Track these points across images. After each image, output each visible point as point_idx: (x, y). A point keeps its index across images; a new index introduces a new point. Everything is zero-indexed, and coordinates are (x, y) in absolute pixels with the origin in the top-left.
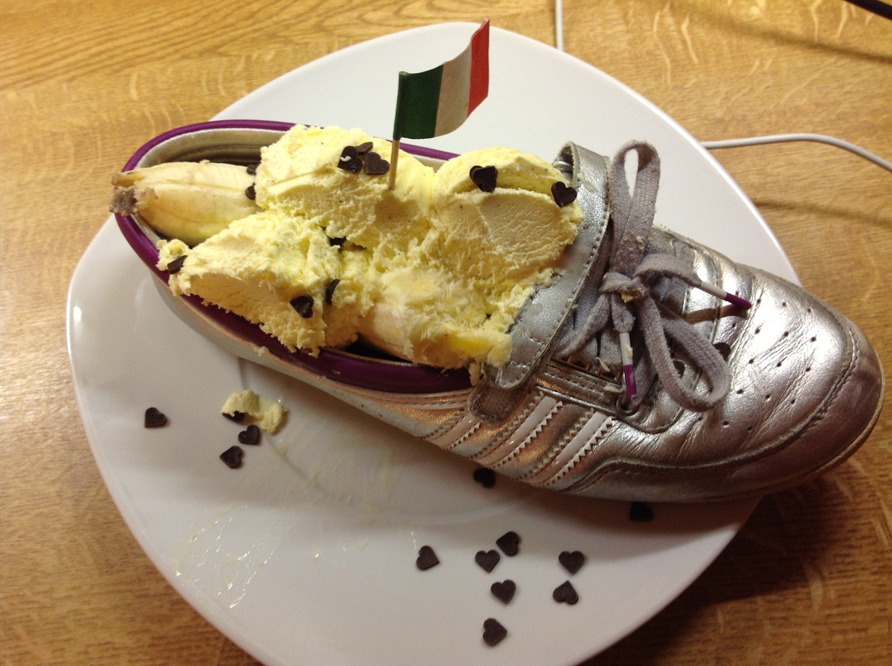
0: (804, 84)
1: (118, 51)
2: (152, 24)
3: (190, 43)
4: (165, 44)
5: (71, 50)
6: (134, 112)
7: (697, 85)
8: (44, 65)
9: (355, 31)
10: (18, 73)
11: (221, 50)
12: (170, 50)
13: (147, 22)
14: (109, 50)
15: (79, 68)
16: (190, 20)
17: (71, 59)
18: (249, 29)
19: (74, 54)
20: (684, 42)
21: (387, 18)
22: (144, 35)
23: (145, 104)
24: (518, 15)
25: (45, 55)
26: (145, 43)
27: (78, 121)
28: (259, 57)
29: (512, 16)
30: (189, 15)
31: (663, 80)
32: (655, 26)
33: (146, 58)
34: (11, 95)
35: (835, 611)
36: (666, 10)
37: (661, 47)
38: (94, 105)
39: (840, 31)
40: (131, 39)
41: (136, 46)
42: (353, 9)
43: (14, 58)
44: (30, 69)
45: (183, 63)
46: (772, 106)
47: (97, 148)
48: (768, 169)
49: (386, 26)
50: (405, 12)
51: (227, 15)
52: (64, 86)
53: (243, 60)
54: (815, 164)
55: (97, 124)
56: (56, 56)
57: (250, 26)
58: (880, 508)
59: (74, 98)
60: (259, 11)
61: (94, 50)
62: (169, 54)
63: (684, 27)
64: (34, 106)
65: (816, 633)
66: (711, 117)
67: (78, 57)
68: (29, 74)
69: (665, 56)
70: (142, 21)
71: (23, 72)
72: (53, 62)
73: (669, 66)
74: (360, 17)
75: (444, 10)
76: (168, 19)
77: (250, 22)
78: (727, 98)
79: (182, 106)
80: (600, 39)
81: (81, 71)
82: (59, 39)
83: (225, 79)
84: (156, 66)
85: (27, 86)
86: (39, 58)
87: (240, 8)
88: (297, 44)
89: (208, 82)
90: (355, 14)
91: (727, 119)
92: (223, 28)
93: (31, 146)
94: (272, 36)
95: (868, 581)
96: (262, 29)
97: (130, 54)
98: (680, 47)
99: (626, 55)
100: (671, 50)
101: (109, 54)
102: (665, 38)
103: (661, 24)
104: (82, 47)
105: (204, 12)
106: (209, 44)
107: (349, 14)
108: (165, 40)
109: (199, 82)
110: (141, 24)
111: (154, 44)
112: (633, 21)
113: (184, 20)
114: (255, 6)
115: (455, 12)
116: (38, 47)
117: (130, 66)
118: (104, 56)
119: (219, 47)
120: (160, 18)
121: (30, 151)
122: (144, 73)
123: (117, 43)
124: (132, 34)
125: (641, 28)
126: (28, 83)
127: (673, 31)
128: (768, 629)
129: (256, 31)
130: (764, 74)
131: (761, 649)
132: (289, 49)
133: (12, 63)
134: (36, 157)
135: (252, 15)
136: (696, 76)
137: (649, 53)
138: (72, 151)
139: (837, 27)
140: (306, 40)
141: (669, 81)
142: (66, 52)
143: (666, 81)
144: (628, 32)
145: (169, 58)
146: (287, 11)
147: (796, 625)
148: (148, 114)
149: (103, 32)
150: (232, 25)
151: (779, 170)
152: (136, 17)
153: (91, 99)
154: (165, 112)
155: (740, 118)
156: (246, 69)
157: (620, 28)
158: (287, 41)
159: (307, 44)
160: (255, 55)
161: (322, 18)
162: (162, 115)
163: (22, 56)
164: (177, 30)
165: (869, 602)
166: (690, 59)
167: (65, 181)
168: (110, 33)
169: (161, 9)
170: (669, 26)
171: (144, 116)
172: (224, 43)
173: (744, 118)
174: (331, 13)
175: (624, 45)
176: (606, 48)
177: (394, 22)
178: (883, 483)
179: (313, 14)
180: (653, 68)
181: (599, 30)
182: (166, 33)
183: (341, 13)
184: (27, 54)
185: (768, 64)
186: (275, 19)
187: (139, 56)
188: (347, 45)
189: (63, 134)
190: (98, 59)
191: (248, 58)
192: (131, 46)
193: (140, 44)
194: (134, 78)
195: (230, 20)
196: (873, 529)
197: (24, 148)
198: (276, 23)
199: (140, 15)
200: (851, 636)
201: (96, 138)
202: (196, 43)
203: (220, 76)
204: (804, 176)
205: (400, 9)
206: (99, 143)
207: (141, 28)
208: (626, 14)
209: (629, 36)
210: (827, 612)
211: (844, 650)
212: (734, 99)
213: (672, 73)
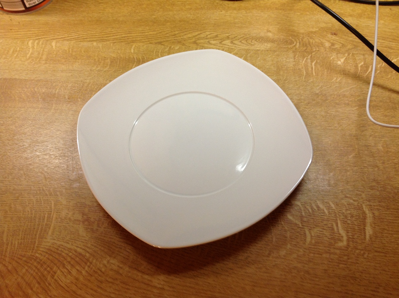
0: (349, 88)
1: (131, 37)
2: (143, 32)
3: (154, 39)
4: (146, 38)
5: (116, 34)
6: (131, 56)
7: (312, 82)
8: (107, 37)
9: (206, 45)
10: (98, 38)
11: (162, 43)
12: (147, 40)
13: (142, 31)
14: (128, 36)
15: (118, 40)
16: (155, 33)
17: (116, 37)
18: (173, 39)
19: (117, 35)
20: (312, 68)
21: (217, 43)
22: (140, 34)
23: (135, 54)
24: (259, 50)
25: (108, 34)
26: (139, 37)
27: (114, 55)
28: (174, 47)
29: (257, 50)
30: (155, 31)
31: (302, 78)
32: (304, 61)
33: (139, 41)
34: (95, 44)
35: (313, 247)
36: (309, 57)
37: (304, 68)
38: (119, 52)
39: (366, 74)
40: (136, 35)
41: (136, 37)
42: (207, 39)
43: (98, 33)
44: (102, 37)
45: (150, 45)
46: (336, 93)
47: (117, 64)
48: (329, 112)
49: (216, 46)
50: (223, 43)
51: (167, 33)
52: (112, 44)
53: (168, 48)
54: (346, 113)
55: (119, 57)
56: (111, 35)
57: (173, 38)
58: (337, 220)
59: (114, 48)
60: (177, 34)
61: (123, 36)
62: (146, 41)
63: (313, 64)
64: (101, 48)
65: (304, 251)
66: (314, 92)
67: (118, 37)
68: (102, 38)
69: (304, 71)
70: (140, 30)
71: (100, 37)
72: (110, 36)
73: (305, 74)
74: (208, 42)
75: (236, 44)
76: (148, 31)
77: (174, 37)
78: (321, 88)
79: (146, 57)
80: (284, 62)
81: (118, 41)
82: (113, 30)
83: (161, 52)
84: (141, 44)
85: (100, 42)
86: (106, 34)
87: (172, 32)
88: (187, 46)
89: (156, 52)
90: (207, 40)
91: (319, 94)
92: (164, 37)
93: (97, 59)
94: (179, 42)
95: (326, 240)
96: (177, 39)
97: (134, 39)
98: (310, 69)
99: (291, 68)
100: (307, 70)
101: (128, 38)
102: (306, 66)
103: (306, 61)
104: (120, 34)
105: (160, 31)
106: (159, 41)
107: (205, 40)
108: (146, 37)
109: (153, 52)
110: (140, 31)
111: (142, 37)
112: (297, 58)
113: (153, 32)
114: (177, 32)
115: (239, 45)
116: (106, 31)
117: (133, 42)
118: (126, 38)
119: (162, 42)
120: (146, 30)
121: (97, 61)
122: (137, 45)
123: (131, 35)
124: (136, 33)
125: (299, 61)
126: (101, 41)
127: (309, 64)
128: (289, 246)
129: (174, 40)
130: (336, 82)
131: (285, 252)
132: (184, 47)
133: (97, 34)
134: (98, 63)
135: (175, 35)
136: (313, 79)
137: (299, 69)
138: (109, 63)
139: (366, 73)
140: (190, 45)
141: (303, 79)
142: (114, 35)
143: (302, 79)
144: (294, 61)
145: (145, 43)
146: (186, 36)
147: (299, 247)
148: (135, 57)
149: (128, 31)
150: (168, 36)
151: (332, 112)
152: (139, 28)
153: (119, 50)
154: (141, 58)
155: (324, 94)
156: (169, 50)
157: (292, 60)
158: (184, 45)
159: (190, 46)
160: (172, 47)
161: (196, 40)
162: (140, 59)
163: (101, 33)
164: (150, 35)
165: (325, 247)
166: (313, 73)
167: (105, 71)
168: (130, 32)
169: (147, 28)
170: (309, 62)
171: (134, 58)
172: (164, 41)
173: (325, 95)
174: (200, 39)
175: (291, 65)
176: (285, 65)
177: (219, 45)
178: (340, 213)
179: (194, 38)
180: (299, 74)
181: (284, 59)
182: (147, 35)
183: (202, 39)
184: (103, 33)
185: (338, 80)
186: (182, 37)
187: (137, 40)
188: (202, 49)
189: (108, 58)
190: (124, 38)
191: (170, 47)
192: (135, 37)
193: (138, 37)
194: (134, 46)
195: (168, 35)
196: (332, 225)
197: (95, 59)
198: (182, 39)
199: (140, 28)
200: (316, 255)
201: (117, 61)
202: (155, 40)
203: (160, 51)
204: (341, 116)
205: (222, 41)
206: (118, 63)
207: (139, 32)
208: (295, 56)
209: (294, 63)
210: (310, 246)
211: (312, 259)
212: (324, 88)
213: (305, 76)
